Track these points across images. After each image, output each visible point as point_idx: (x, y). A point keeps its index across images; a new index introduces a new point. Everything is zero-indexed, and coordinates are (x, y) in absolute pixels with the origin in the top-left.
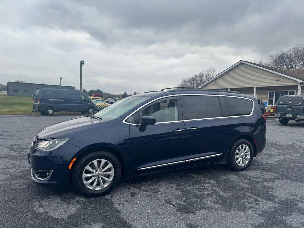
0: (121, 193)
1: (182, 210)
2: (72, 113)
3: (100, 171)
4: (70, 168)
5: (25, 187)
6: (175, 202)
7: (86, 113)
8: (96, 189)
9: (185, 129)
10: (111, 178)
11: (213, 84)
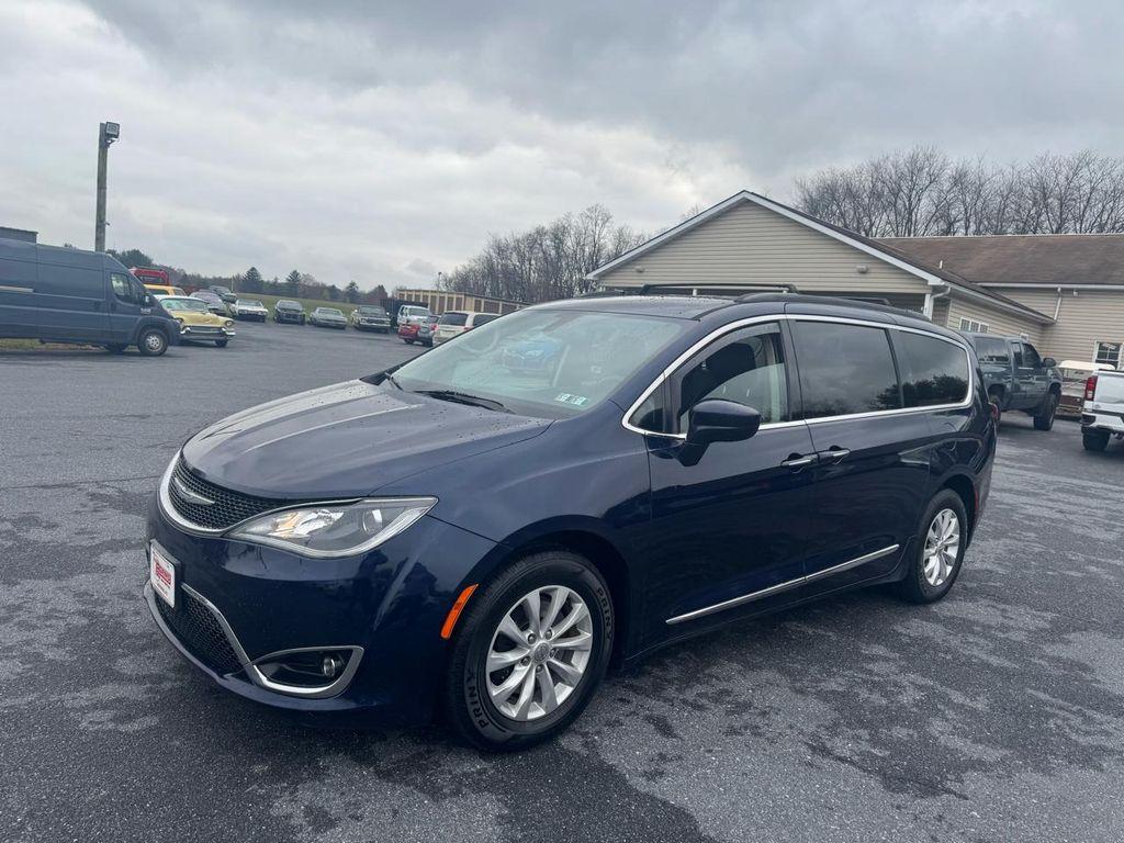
0: (610, 724)
1: (903, 780)
2: (61, 346)
3: (546, 636)
4: (446, 632)
5: (151, 721)
6: (842, 746)
7: (126, 350)
9: (815, 456)
10: (580, 664)
11: (638, 267)
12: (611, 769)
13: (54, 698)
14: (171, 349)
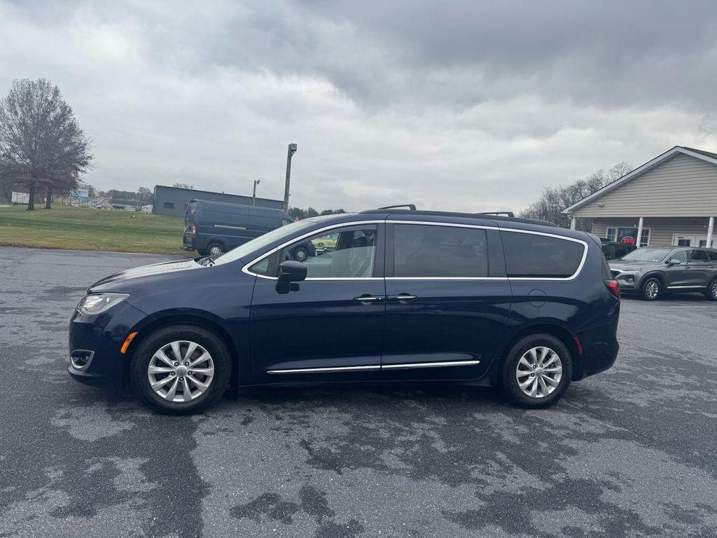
0: (226, 416)
1: (321, 461)
3: (185, 364)
4: (123, 350)
6: (319, 445)
8: (175, 400)
9: (384, 297)
11: (599, 204)
12: (195, 428)
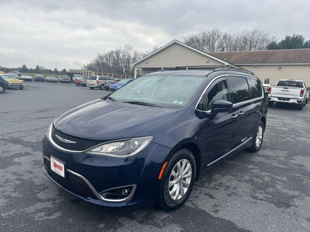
0: (196, 197)
1: (279, 204)
3: (181, 174)
4: (160, 178)
6: (259, 196)
8: (179, 198)
9: (238, 114)
10: (188, 181)
11: (146, 62)
12: (203, 211)
13: (22, 210)
14: (6, 91)
